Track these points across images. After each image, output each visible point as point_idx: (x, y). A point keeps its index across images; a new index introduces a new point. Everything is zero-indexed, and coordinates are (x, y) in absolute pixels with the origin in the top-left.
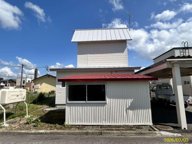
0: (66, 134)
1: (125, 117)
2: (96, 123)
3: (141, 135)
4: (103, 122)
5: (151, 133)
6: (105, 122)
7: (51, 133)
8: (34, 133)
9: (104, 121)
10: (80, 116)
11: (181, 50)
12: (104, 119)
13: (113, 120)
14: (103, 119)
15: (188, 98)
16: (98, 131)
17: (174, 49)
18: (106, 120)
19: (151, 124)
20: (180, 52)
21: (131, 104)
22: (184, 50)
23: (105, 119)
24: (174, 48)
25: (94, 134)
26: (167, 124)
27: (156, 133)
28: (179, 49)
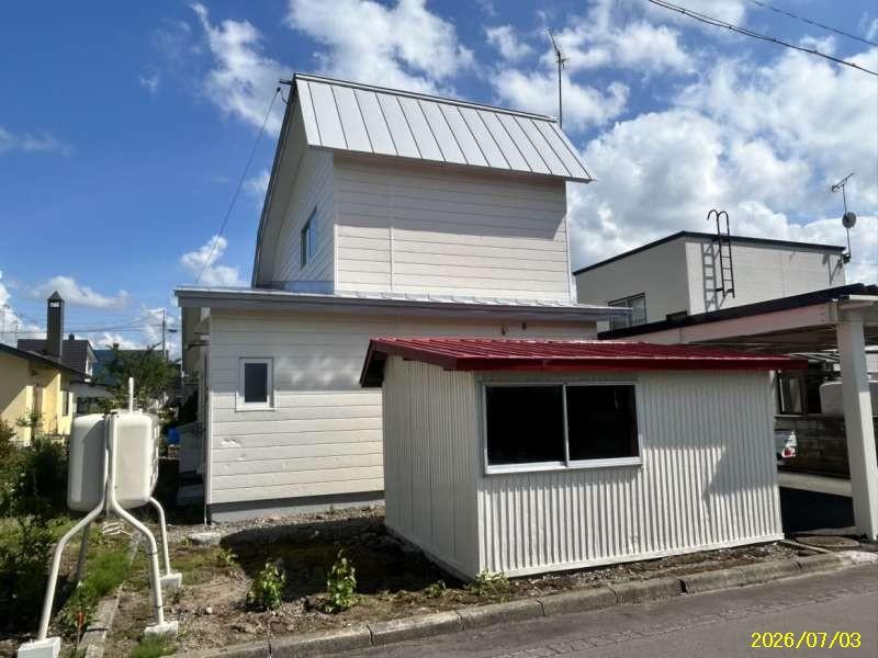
0: (558, 612)
1: (702, 518)
2: (605, 557)
3: (803, 572)
4: (631, 547)
5: (826, 561)
6: (636, 546)
7: (492, 619)
8: (408, 631)
9: (633, 542)
10: (541, 532)
11: (706, 246)
12: (633, 538)
13: (667, 538)
14: (630, 534)
15: (786, 441)
16: (668, 581)
17: (684, 238)
18: (639, 538)
19: (780, 536)
20: (704, 255)
21: (721, 464)
22: (716, 247)
23: (636, 534)
24: (683, 234)
25: (658, 593)
26: (816, 532)
27: (838, 560)
28: (697, 239)
